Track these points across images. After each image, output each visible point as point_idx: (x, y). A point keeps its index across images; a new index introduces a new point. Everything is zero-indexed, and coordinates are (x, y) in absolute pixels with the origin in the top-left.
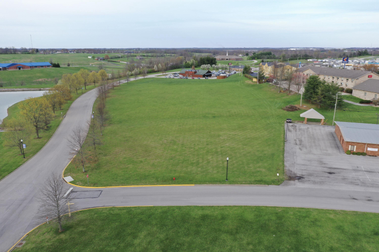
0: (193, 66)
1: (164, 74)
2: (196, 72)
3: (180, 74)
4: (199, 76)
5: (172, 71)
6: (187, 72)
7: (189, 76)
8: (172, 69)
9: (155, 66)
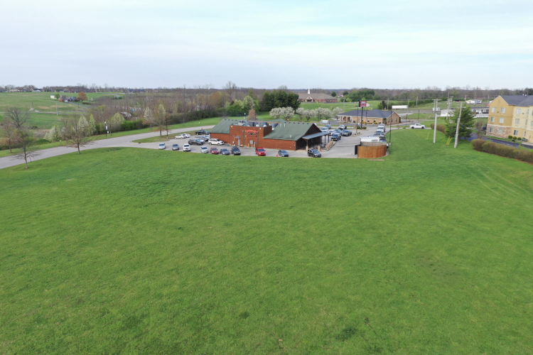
0: (252, 111)
1: (164, 133)
2: (268, 130)
3: (213, 134)
4: (281, 144)
5: (190, 123)
6: (236, 130)
7: (244, 142)
8: (195, 119)
9: (147, 110)
